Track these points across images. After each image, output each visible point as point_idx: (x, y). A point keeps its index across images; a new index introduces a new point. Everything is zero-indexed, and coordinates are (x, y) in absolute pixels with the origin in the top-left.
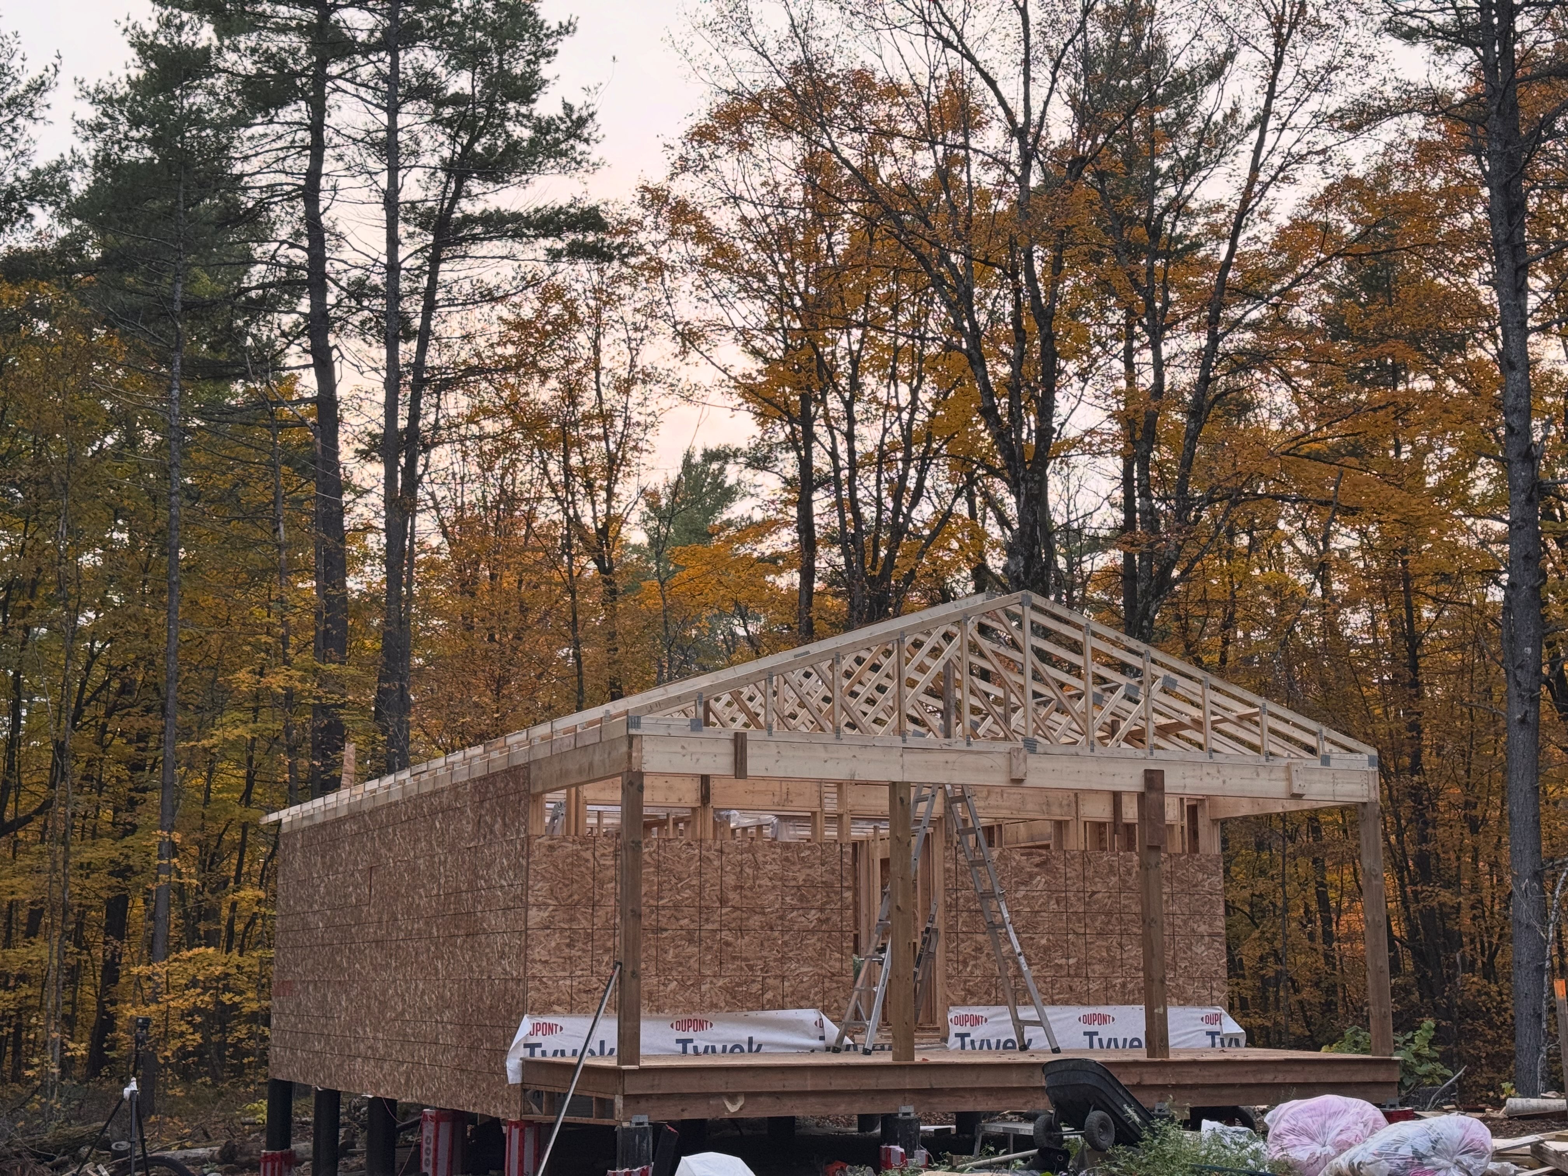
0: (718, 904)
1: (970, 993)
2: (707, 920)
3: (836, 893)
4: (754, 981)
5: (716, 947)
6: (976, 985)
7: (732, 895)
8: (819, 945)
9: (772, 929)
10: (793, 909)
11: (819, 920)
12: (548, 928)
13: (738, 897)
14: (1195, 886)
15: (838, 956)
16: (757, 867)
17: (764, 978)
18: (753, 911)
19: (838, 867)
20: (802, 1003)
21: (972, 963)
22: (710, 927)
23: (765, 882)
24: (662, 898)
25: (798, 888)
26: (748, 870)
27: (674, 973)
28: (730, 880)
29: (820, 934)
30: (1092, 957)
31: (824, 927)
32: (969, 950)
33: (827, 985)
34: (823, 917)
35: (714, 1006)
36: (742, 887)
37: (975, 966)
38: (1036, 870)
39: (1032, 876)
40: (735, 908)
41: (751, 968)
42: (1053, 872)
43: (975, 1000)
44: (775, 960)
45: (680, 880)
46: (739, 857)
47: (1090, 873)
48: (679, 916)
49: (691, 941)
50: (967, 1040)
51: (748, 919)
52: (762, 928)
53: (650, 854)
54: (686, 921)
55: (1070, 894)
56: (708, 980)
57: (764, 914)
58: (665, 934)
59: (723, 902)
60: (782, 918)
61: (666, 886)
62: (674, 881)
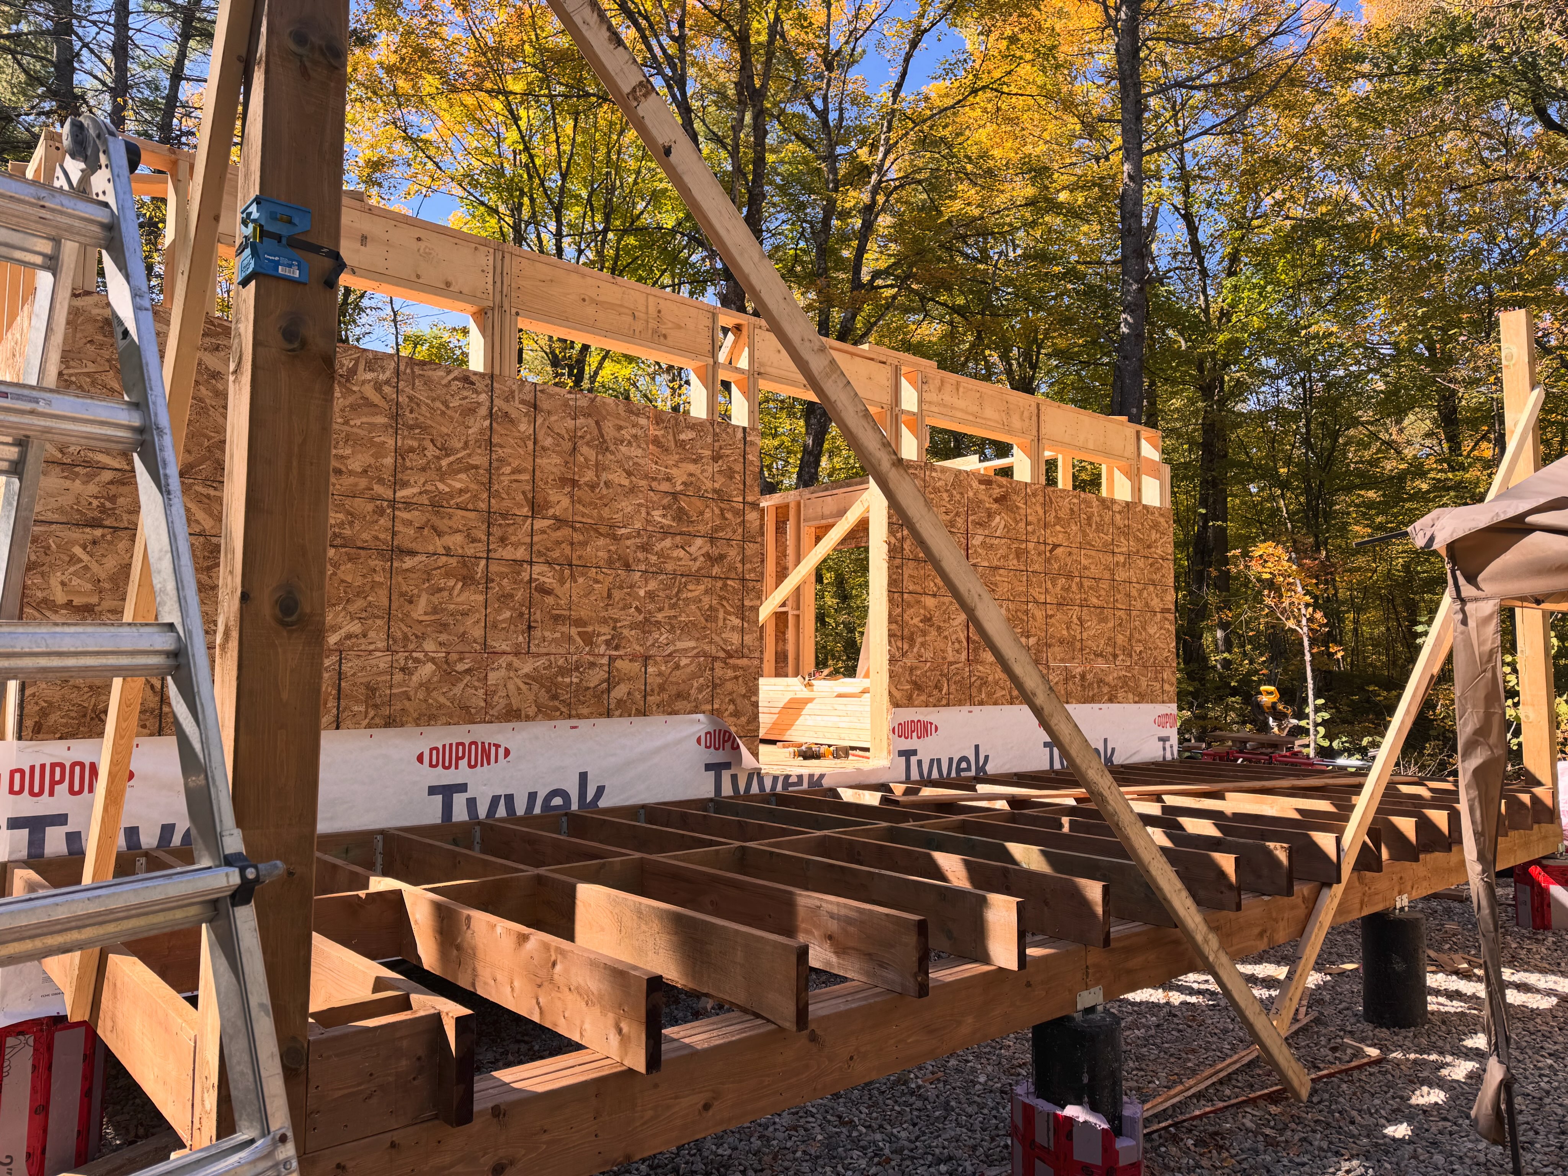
0: (526, 511)
1: (918, 686)
2: (503, 540)
3: (736, 513)
4: (592, 665)
5: (519, 596)
6: (924, 674)
7: (554, 495)
8: (706, 601)
9: (627, 567)
10: (666, 533)
11: (707, 555)
12: (94, 524)
13: (566, 502)
14: (1149, 547)
15: (737, 622)
16: (603, 447)
17: (612, 659)
18: (594, 529)
19: (738, 467)
20: (679, 705)
21: (920, 640)
22: (508, 553)
23: (618, 478)
24: (405, 484)
25: (675, 495)
26: (585, 450)
27: (429, 646)
28: (551, 464)
29: (707, 583)
30: (1052, 637)
31: (716, 571)
32: (916, 621)
33: (718, 672)
34: (715, 552)
35: (512, 715)
36: (574, 483)
37: (923, 644)
38: (995, 506)
39: (990, 515)
40: (560, 522)
41: (588, 639)
42: (1013, 510)
43: (923, 698)
44: (632, 627)
45: (447, 451)
46: (570, 423)
47: (1051, 518)
48: (443, 524)
49: (468, 580)
50: (914, 760)
51: (584, 544)
52: (610, 563)
53: (378, 387)
54: (459, 538)
55: (1031, 546)
56: (503, 661)
57: (615, 538)
58: (409, 562)
59: (536, 508)
60: (645, 548)
61: (414, 460)
62: (431, 451)
